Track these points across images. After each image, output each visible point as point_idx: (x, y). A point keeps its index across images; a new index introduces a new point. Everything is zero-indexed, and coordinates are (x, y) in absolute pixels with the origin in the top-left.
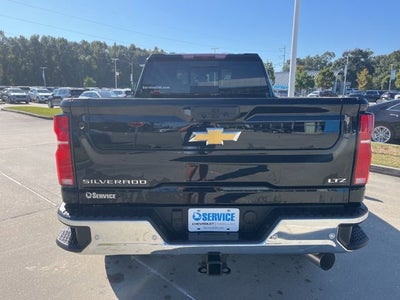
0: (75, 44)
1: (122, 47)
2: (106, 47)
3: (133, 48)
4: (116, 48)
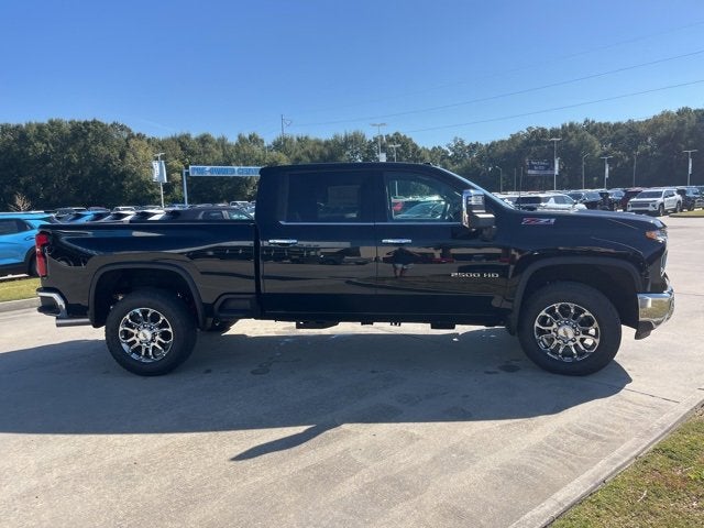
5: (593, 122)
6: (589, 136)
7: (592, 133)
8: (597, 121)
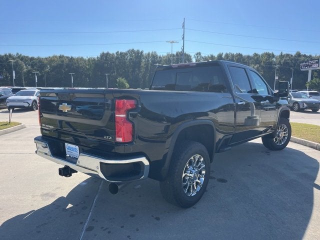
0: (248, 57)
1: (288, 55)
2: (273, 56)
3: (299, 55)
4: (282, 56)
5: (21, 55)
6: (20, 61)
7: (21, 60)
8: (23, 55)
